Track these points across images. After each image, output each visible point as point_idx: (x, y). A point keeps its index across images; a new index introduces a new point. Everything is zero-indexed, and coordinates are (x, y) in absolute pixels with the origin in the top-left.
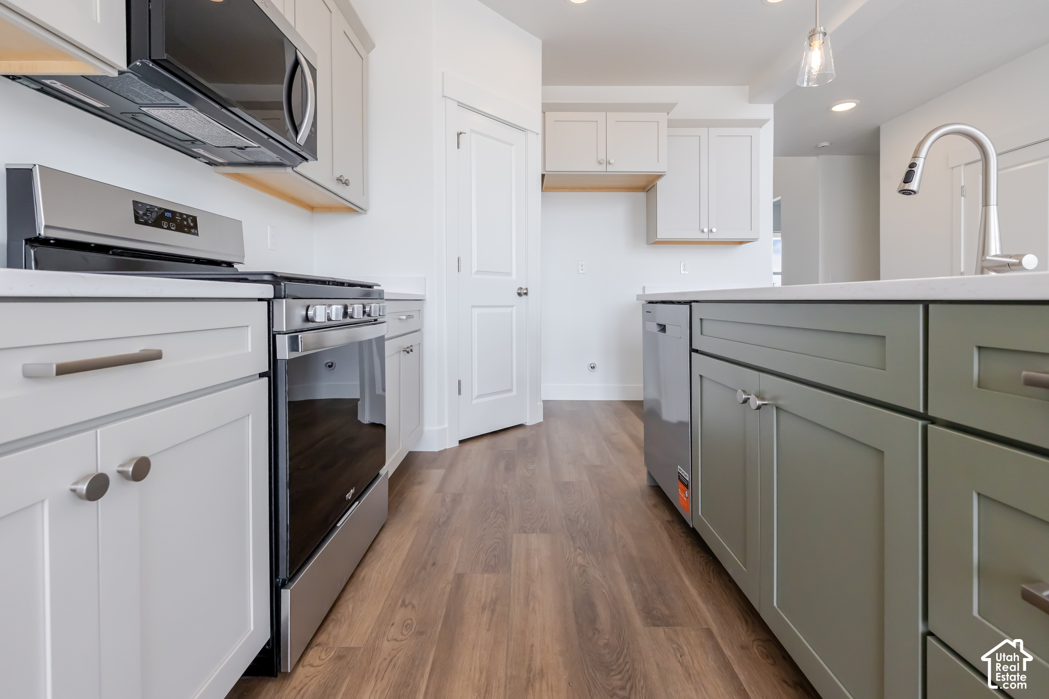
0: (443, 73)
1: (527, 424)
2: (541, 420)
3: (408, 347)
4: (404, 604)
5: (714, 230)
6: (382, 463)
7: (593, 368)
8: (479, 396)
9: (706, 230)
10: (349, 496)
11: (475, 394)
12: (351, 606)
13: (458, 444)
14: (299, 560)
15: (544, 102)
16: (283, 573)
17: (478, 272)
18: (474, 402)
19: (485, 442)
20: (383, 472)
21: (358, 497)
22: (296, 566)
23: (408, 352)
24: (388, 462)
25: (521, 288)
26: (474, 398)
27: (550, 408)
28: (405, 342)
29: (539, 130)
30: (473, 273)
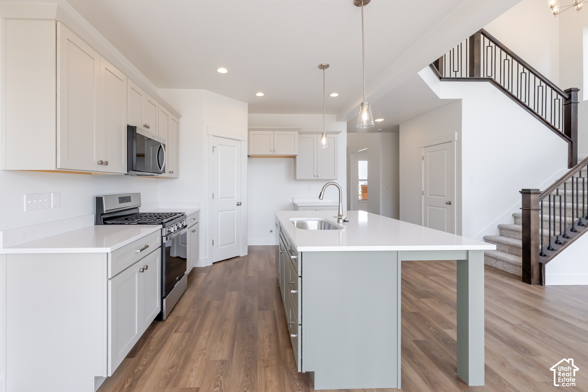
0: (208, 126)
1: (241, 256)
2: (247, 254)
3: (194, 230)
4: (193, 308)
5: (320, 176)
6: (186, 270)
7: (271, 232)
8: (221, 246)
9: (316, 176)
10: (177, 279)
11: (219, 245)
12: (178, 308)
13: (212, 264)
14: (168, 292)
15: (249, 127)
16: (164, 295)
17: (221, 198)
18: (219, 248)
19: (223, 263)
20: (186, 273)
21: (179, 279)
22: (167, 294)
23: (194, 232)
24: (187, 270)
25: (239, 202)
26: (219, 246)
27: (251, 249)
28: (193, 228)
29: (246, 139)
30: (219, 198)
